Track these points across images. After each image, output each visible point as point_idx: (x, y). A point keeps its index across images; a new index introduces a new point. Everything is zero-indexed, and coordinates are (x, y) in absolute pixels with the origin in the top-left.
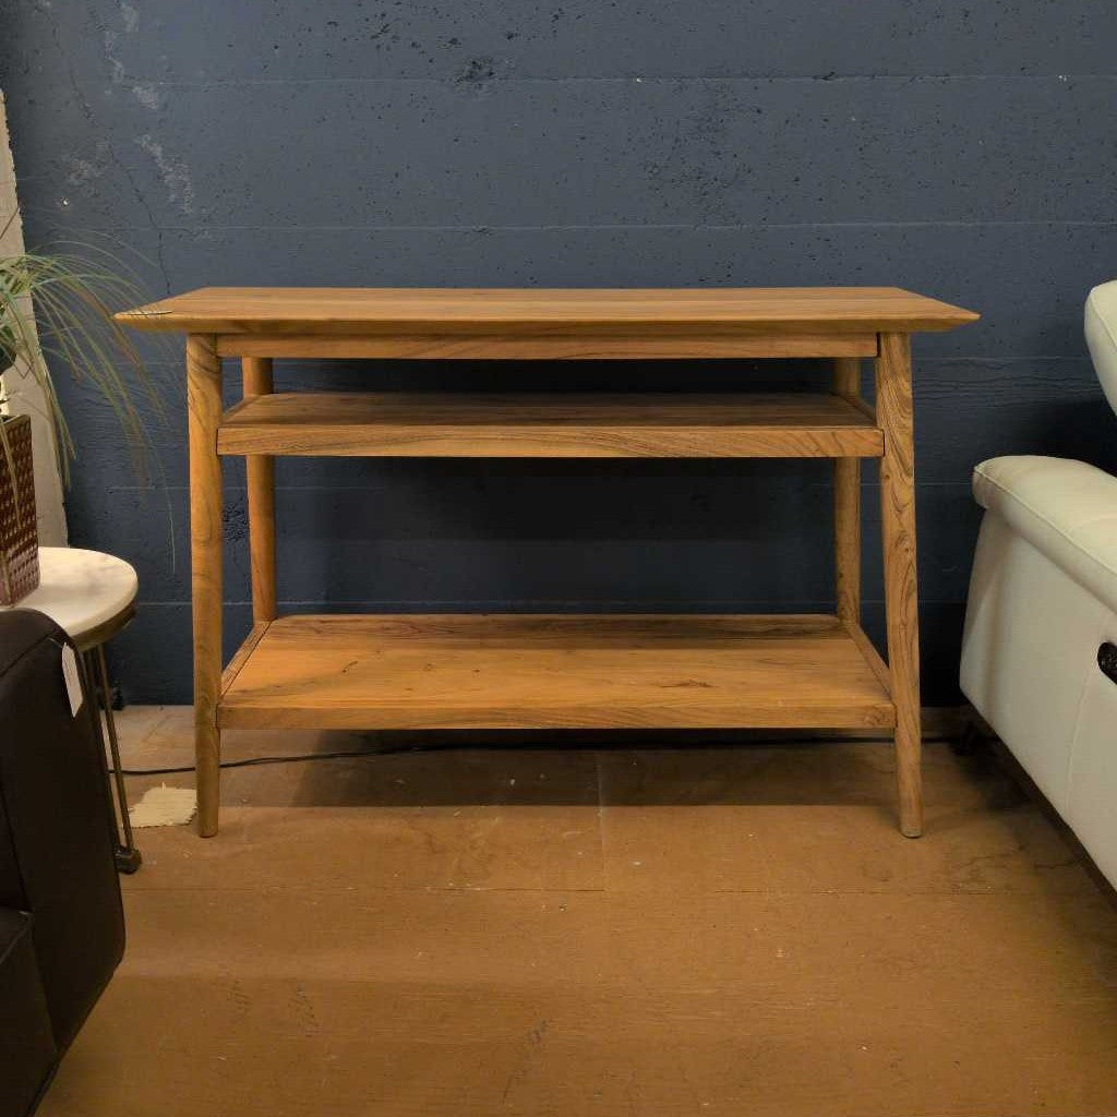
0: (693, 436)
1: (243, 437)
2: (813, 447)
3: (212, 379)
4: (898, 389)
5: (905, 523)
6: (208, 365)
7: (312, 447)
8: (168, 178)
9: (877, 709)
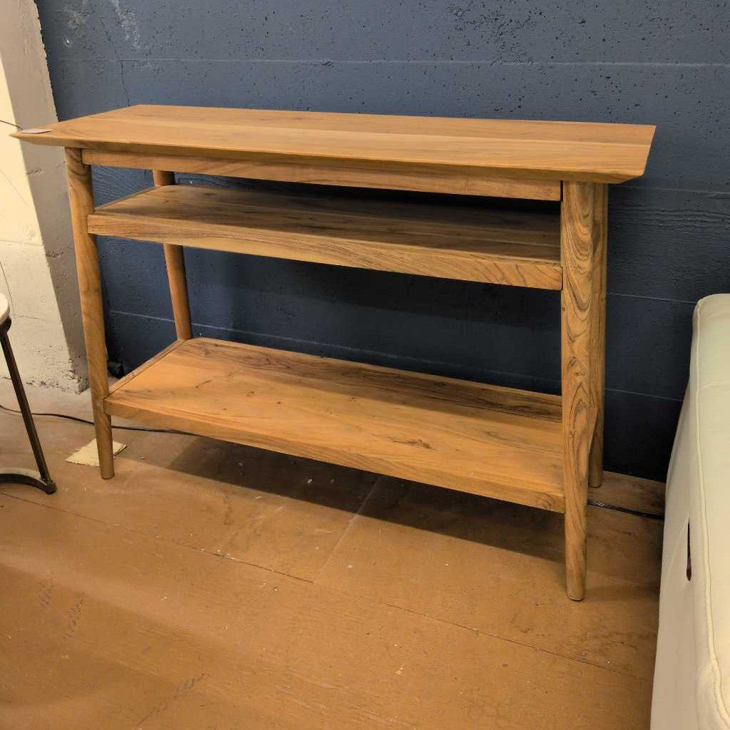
0: (401, 256)
1: (102, 223)
2: (499, 276)
3: (79, 180)
4: (575, 234)
5: (576, 351)
6: (76, 170)
7: (141, 234)
8: (125, 23)
9: (549, 496)
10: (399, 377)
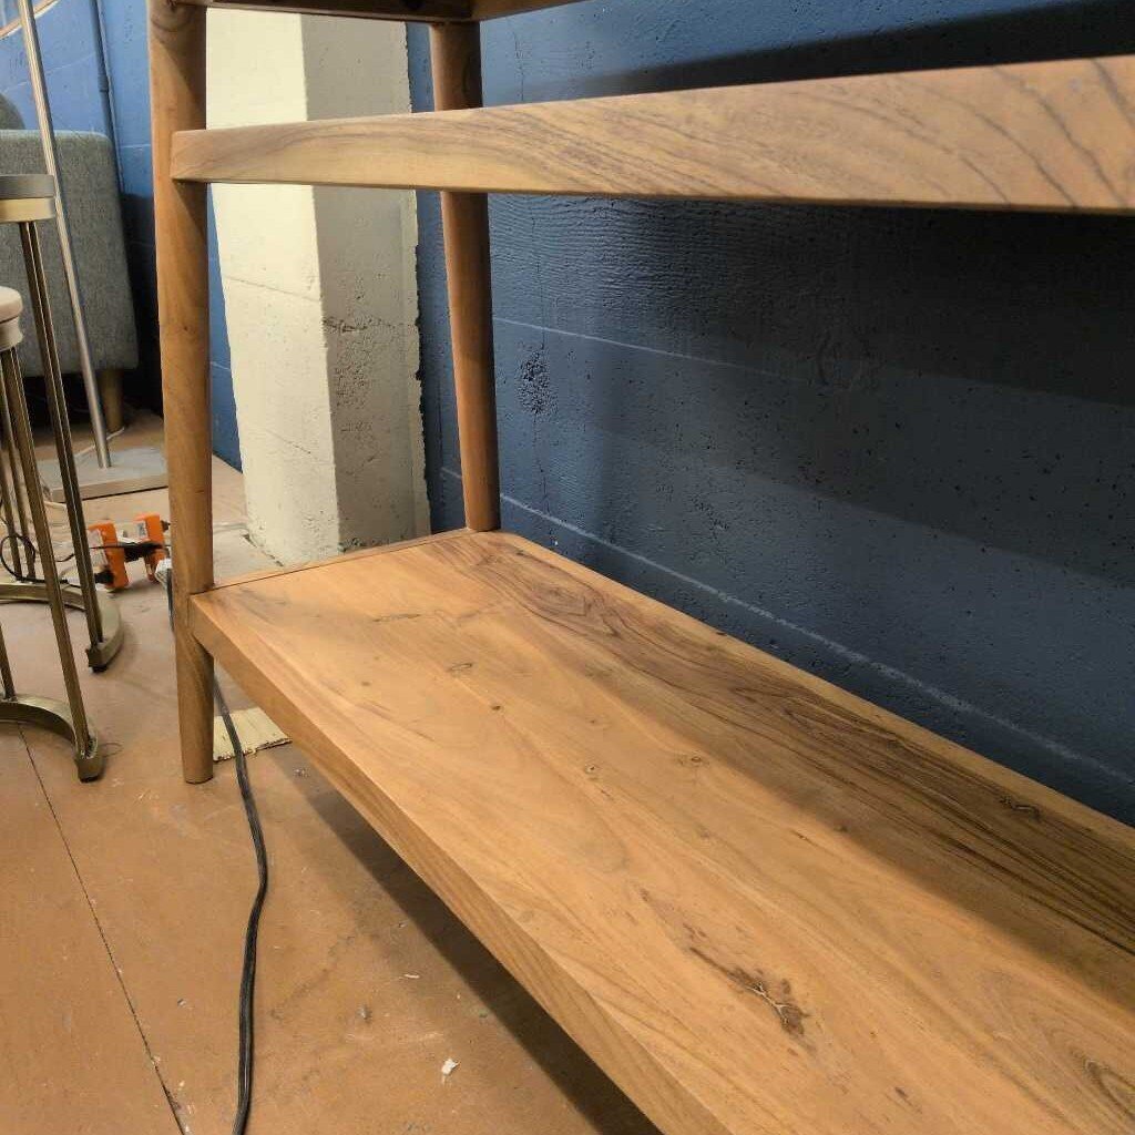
10: (894, 744)
